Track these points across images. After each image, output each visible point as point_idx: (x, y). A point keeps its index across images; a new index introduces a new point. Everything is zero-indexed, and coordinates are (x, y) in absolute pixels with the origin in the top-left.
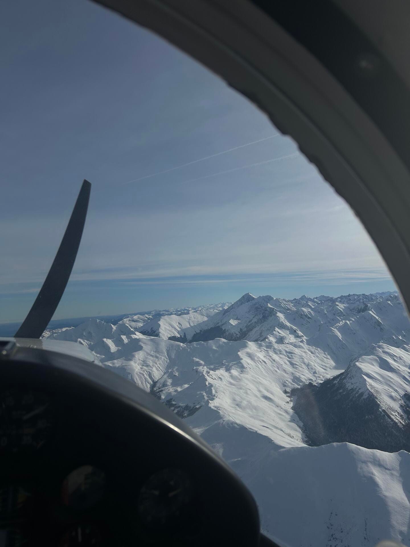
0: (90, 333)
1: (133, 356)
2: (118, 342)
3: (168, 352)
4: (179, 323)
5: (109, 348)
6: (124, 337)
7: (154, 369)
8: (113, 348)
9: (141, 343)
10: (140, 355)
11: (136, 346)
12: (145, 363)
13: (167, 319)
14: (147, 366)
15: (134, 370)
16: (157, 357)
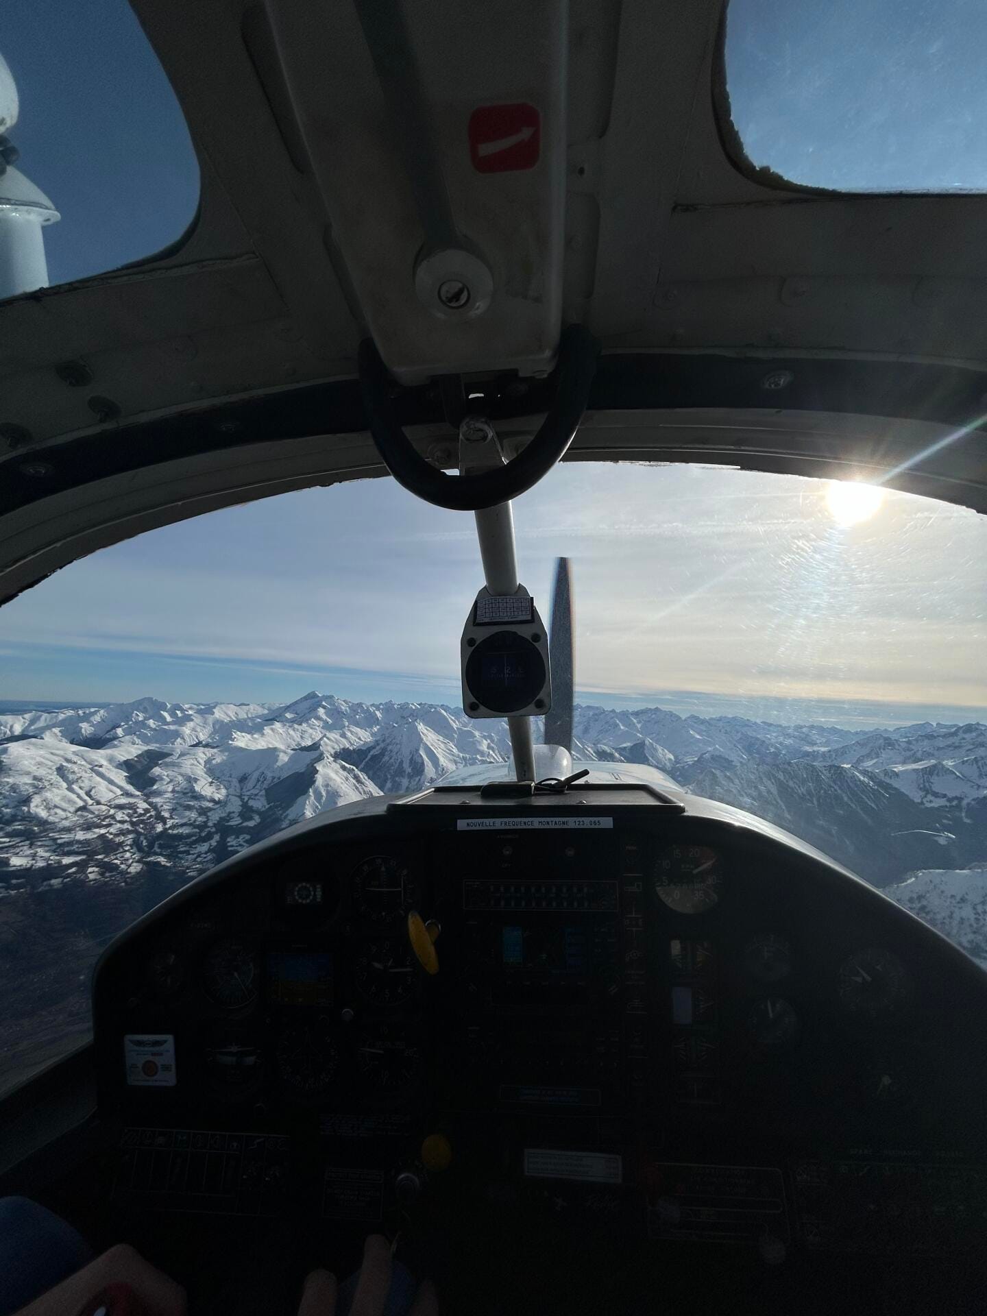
0: (145, 708)
1: (186, 724)
2: (173, 714)
3: (214, 725)
4: (236, 713)
5: (165, 718)
6: (178, 712)
7: (201, 734)
8: (169, 719)
9: (192, 717)
10: (191, 724)
11: (188, 718)
12: (194, 730)
13: (224, 708)
14: (196, 731)
15: (185, 732)
16: (204, 727)
